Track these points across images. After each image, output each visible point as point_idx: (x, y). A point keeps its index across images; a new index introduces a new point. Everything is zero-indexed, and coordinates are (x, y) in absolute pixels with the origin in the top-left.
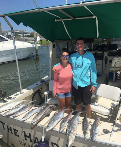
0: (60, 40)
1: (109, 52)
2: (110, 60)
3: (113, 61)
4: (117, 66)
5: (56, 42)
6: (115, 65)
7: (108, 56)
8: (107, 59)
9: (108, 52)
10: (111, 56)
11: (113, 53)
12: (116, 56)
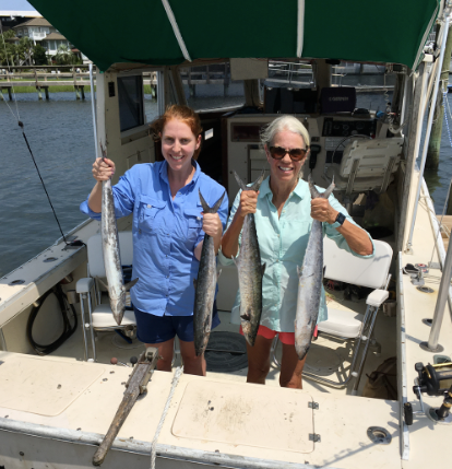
0: (138, 65)
1: (326, 120)
2: (329, 153)
3: (345, 156)
4: (361, 173)
5: (118, 70)
6: (353, 171)
7: (323, 135)
8: (319, 147)
9: (322, 119)
10: (334, 134)
11: (340, 123)
12: (350, 134)
